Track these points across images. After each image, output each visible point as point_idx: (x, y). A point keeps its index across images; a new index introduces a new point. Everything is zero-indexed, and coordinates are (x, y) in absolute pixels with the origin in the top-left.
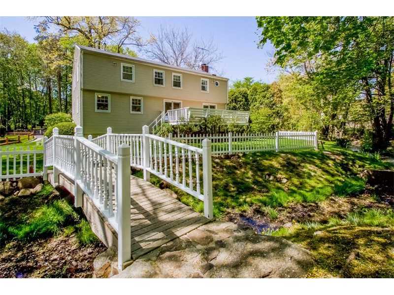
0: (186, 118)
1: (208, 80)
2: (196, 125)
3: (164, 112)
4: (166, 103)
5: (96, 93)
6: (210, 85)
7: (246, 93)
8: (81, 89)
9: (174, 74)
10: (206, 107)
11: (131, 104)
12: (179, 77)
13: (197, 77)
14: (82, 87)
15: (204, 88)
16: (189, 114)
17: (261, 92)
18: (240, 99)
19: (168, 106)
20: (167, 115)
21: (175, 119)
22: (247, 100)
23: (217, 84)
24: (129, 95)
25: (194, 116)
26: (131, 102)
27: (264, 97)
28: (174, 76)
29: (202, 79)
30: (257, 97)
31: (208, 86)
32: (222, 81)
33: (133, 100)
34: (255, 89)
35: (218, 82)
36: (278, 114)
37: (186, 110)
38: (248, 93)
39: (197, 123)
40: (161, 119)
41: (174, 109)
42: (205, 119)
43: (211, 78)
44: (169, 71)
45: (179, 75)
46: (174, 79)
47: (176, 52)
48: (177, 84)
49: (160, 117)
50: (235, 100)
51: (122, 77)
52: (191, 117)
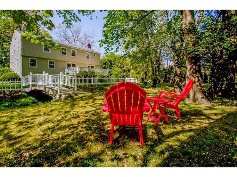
0: (78, 71)
1: (90, 53)
2: (82, 75)
3: (67, 68)
4: (68, 64)
5: (29, 58)
6: (91, 56)
7: (111, 60)
8: (21, 55)
9: (72, 50)
10: (89, 67)
11: (49, 64)
12: (75, 51)
13: (84, 52)
14: (22, 55)
15: (88, 57)
16: (79, 70)
17: (117, 60)
18: (108, 63)
19: (69, 66)
20: (68, 70)
21: (72, 72)
22: (111, 64)
23: (95, 55)
24: (48, 59)
25: (81, 71)
26: (49, 63)
27: (119, 62)
28: (72, 51)
29: (87, 53)
30: (116, 62)
31: (90, 56)
32: (97, 54)
33: (50, 62)
34: (115, 59)
35: (95, 54)
36: (125, 71)
37: (77, 68)
38: (112, 60)
39: (83, 74)
40: (65, 72)
41: (72, 67)
42: (87, 72)
43: (91, 53)
44: (69, 48)
45: (74, 50)
46: (72, 52)
47: (74, 35)
48: (74, 55)
49: (65, 71)
50: (105, 63)
51: (44, 50)
52: (80, 71)
